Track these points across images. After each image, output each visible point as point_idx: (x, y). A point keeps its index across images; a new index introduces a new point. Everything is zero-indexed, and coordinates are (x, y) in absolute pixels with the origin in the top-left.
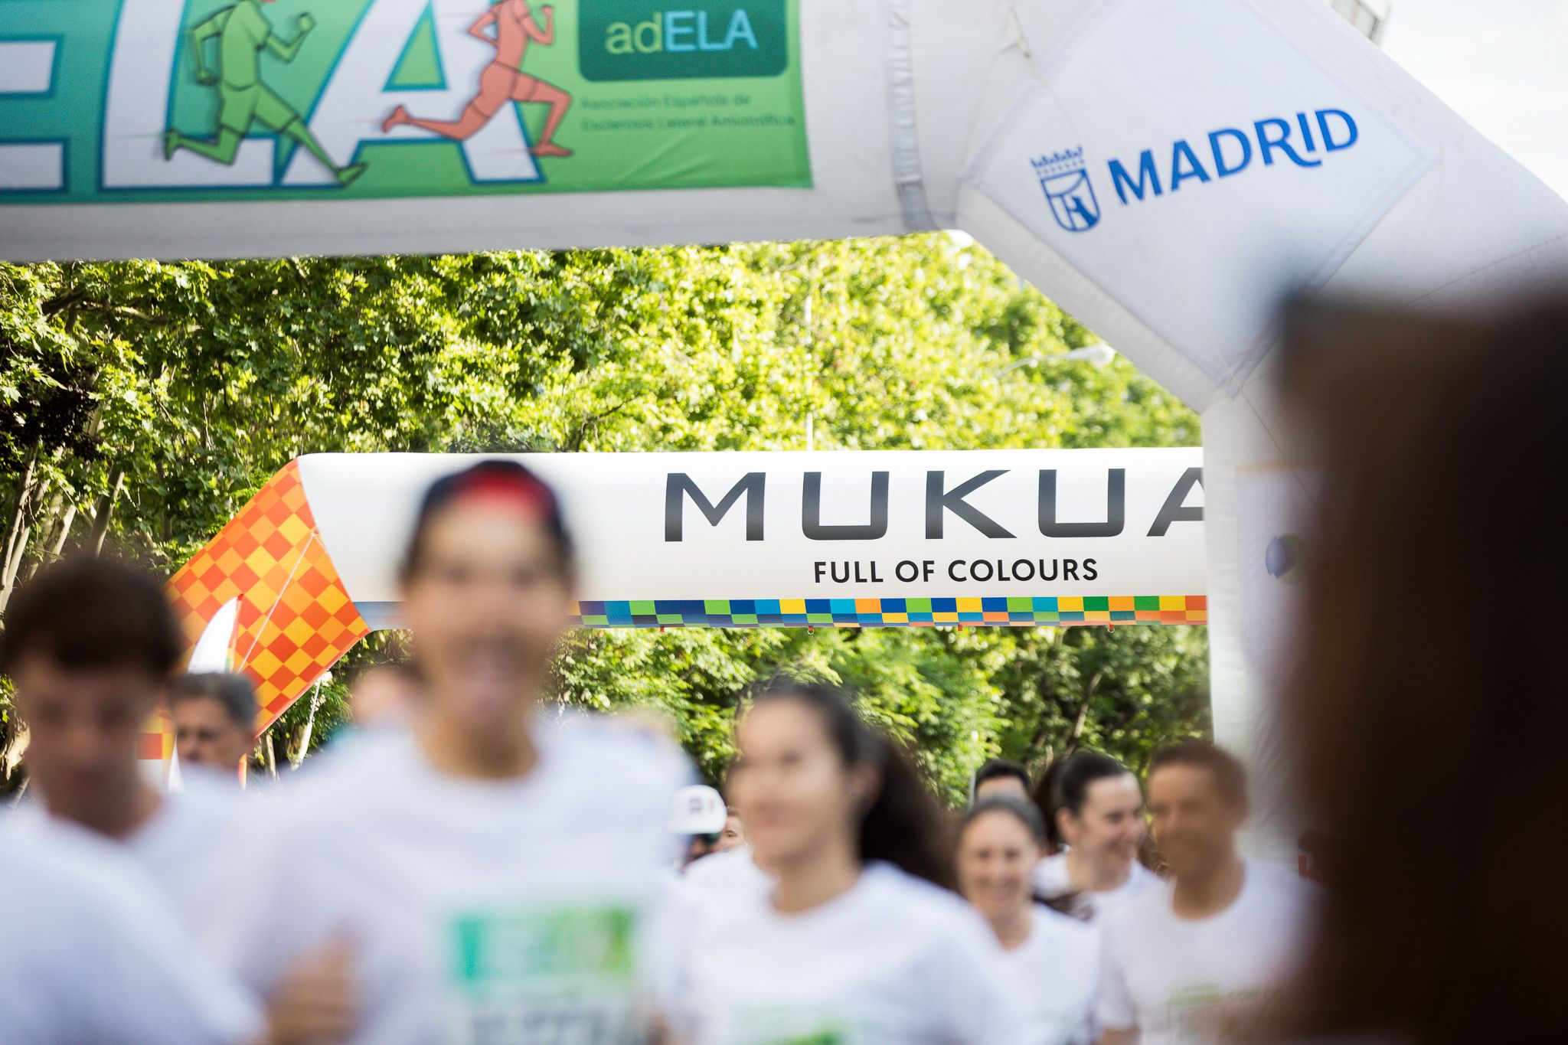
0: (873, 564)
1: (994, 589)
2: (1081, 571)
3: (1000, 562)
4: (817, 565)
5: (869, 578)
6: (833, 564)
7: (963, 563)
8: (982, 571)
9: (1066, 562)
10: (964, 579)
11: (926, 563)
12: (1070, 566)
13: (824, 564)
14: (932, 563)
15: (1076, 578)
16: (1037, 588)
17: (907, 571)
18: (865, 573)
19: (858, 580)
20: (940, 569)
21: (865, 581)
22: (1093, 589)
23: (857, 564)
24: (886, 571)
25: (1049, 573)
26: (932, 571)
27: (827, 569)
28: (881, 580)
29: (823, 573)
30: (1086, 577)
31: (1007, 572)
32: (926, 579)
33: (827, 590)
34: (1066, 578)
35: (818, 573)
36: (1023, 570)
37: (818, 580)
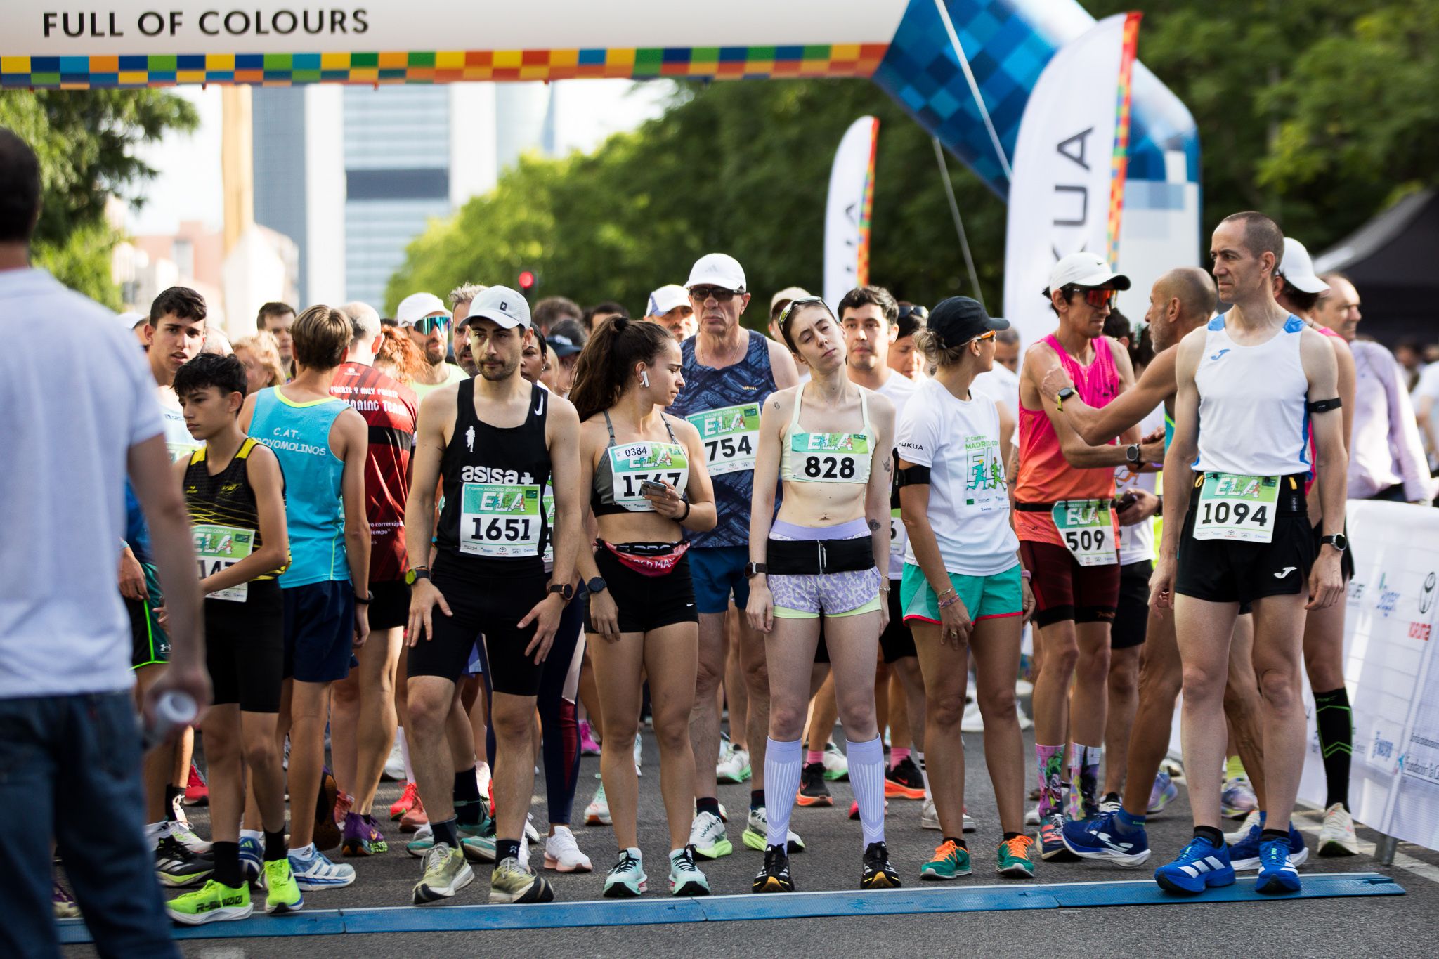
0: (112, 16)
1: (251, 44)
2: (350, 23)
3: (258, 15)
4: (47, 16)
5: (107, 31)
6: (65, 16)
7: (216, 14)
8: (238, 23)
9: (333, 13)
10: (216, 33)
11: (173, 15)
12: (338, 17)
13: (54, 15)
14: (180, 14)
15: (344, 29)
16: (300, 43)
17: (152, 23)
18: (102, 25)
19: (94, 32)
20: (189, 22)
21: (102, 34)
22: (363, 44)
23: (93, 16)
24: (126, 23)
25: (313, 23)
26: (180, 24)
27: (59, 20)
28: (121, 34)
29: (54, 25)
30: (356, 30)
31: (266, 23)
32: (173, 31)
33: (59, 45)
34: (333, 29)
35: (47, 26)
36: (285, 22)
37: (47, 33)
